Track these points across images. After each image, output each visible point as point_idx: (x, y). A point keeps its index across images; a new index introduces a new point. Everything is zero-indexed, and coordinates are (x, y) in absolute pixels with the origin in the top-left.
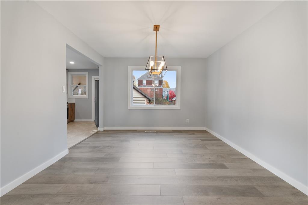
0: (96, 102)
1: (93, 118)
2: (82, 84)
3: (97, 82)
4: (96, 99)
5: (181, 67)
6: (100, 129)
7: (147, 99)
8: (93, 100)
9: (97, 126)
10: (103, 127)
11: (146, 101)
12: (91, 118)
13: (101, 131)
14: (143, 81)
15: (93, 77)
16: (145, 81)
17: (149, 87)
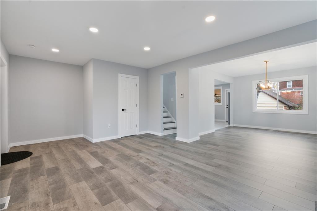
0: (228, 108)
1: (226, 119)
2: (217, 95)
3: (229, 93)
4: (228, 105)
5: (308, 76)
6: (231, 125)
7: (285, 105)
8: (226, 106)
9: (229, 123)
10: (233, 124)
11: (283, 107)
12: (224, 119)
13: (232, 127)
14: (287, 82)
15: (226, 90)
16: (292, 82)
17: (296, 91)
